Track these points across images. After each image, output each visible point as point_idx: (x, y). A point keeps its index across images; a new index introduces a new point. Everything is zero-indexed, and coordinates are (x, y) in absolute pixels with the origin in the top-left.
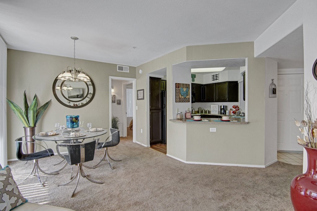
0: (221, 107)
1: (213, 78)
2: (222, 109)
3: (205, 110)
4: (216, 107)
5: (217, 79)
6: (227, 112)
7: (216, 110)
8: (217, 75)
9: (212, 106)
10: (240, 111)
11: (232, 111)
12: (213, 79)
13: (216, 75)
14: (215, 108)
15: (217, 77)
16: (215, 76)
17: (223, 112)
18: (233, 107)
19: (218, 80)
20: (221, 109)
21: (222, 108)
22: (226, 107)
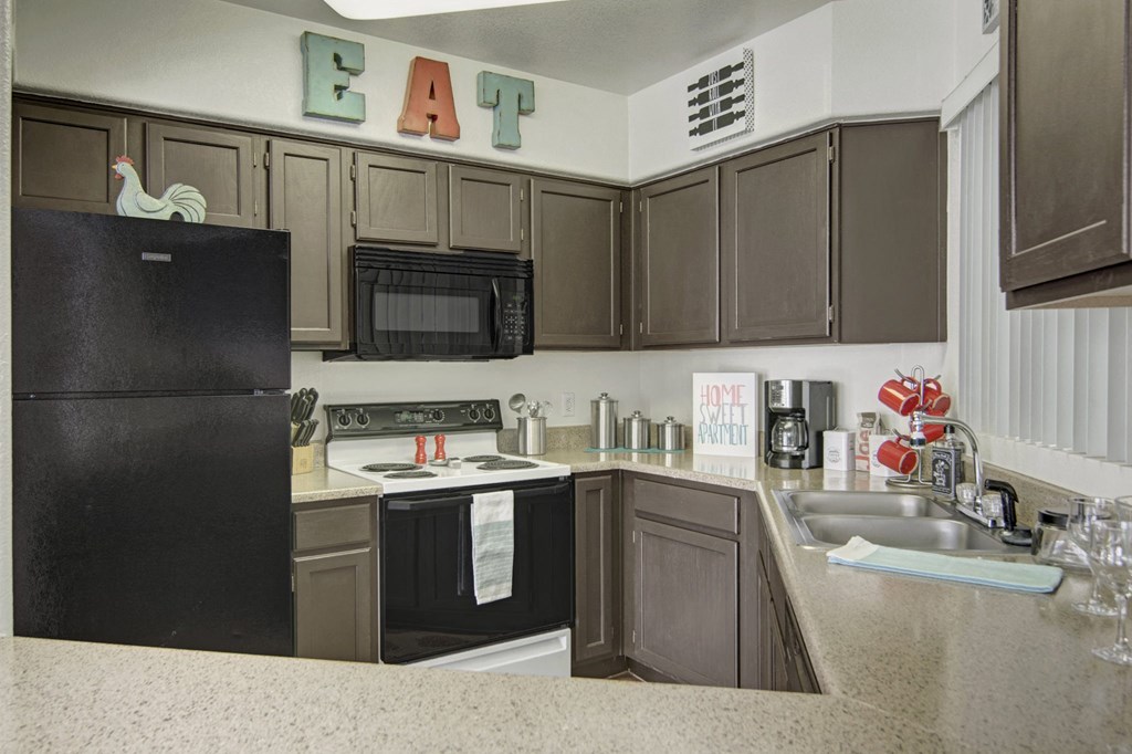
0: (777, 398)
1: (697, 109)
2: (784, 413)
3: (645, 422)
4: (735, 390)
5: (736, 108)
6: (835, 442)
7: (737, 419)
8: (735, 76)
9: (701, 381)
10: (960, 452)
11: (876, 441)
12: (697, 123)
13: (726, 72)
14: (727, 399)
15: (735, 93)
16: (713, 86)
17: (786, 445)
18: (885, 397)
19: (739, 125)
20: (773, 418)
21: (786, 402)
22: (827, 391)
